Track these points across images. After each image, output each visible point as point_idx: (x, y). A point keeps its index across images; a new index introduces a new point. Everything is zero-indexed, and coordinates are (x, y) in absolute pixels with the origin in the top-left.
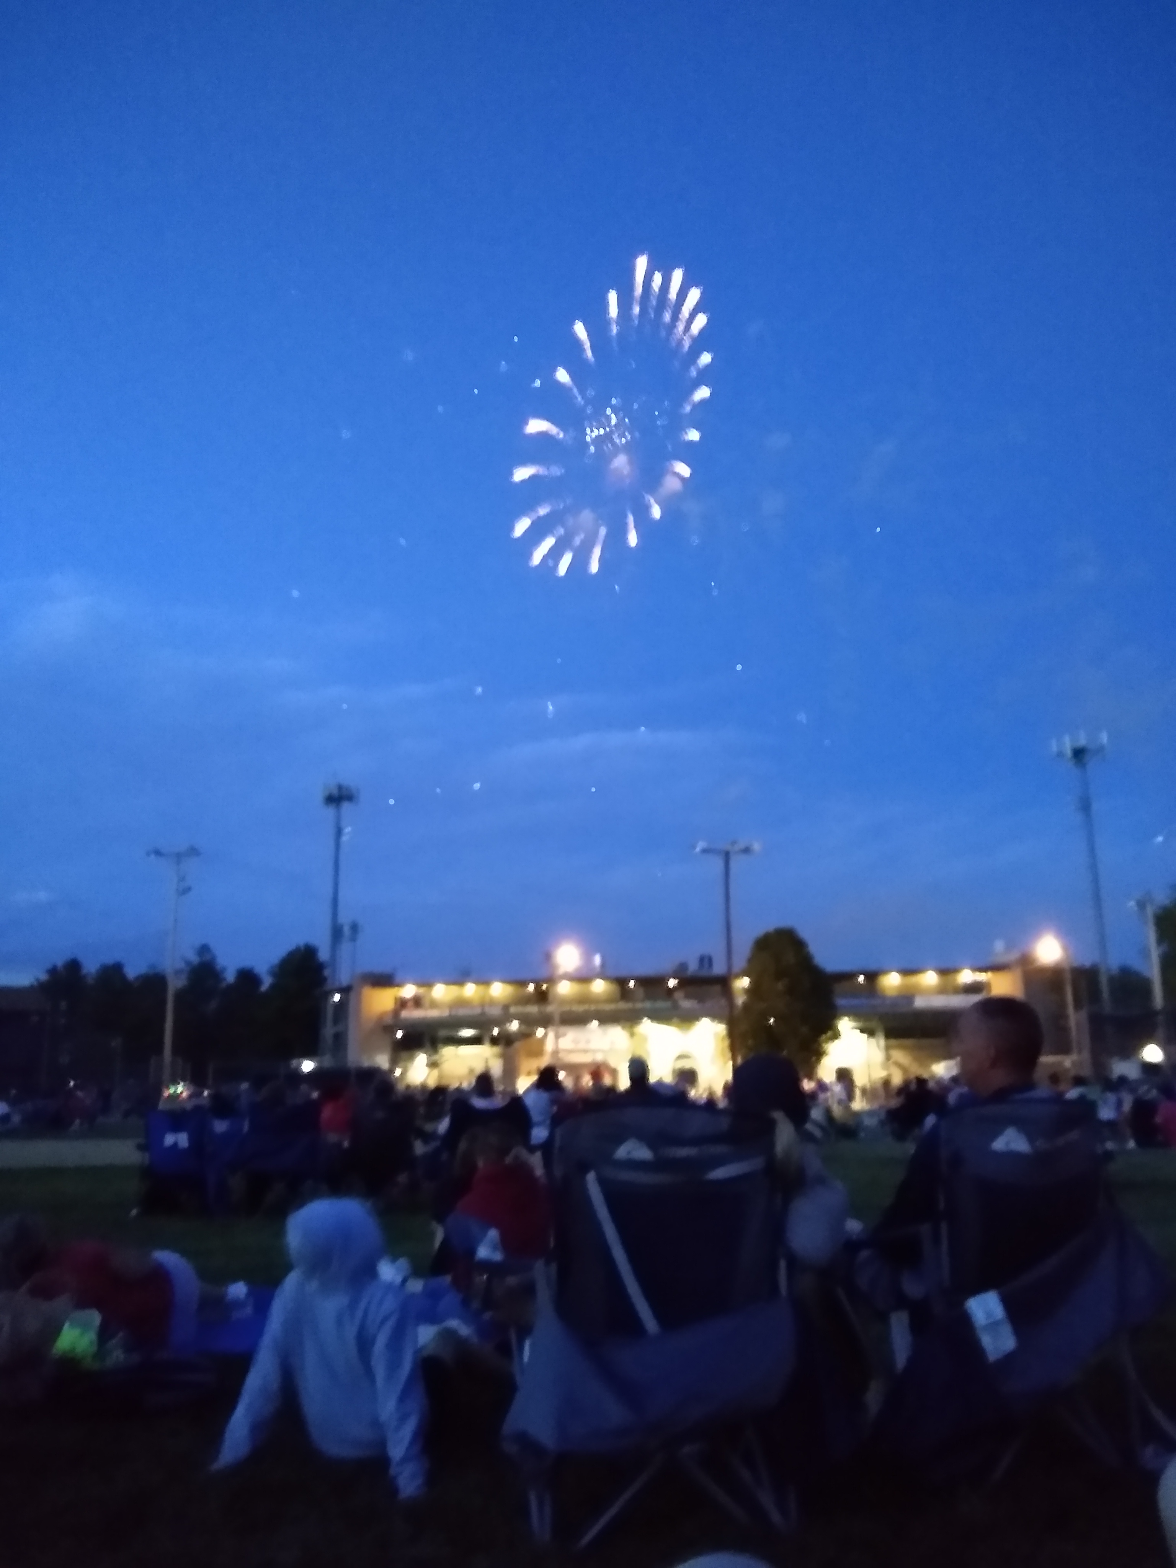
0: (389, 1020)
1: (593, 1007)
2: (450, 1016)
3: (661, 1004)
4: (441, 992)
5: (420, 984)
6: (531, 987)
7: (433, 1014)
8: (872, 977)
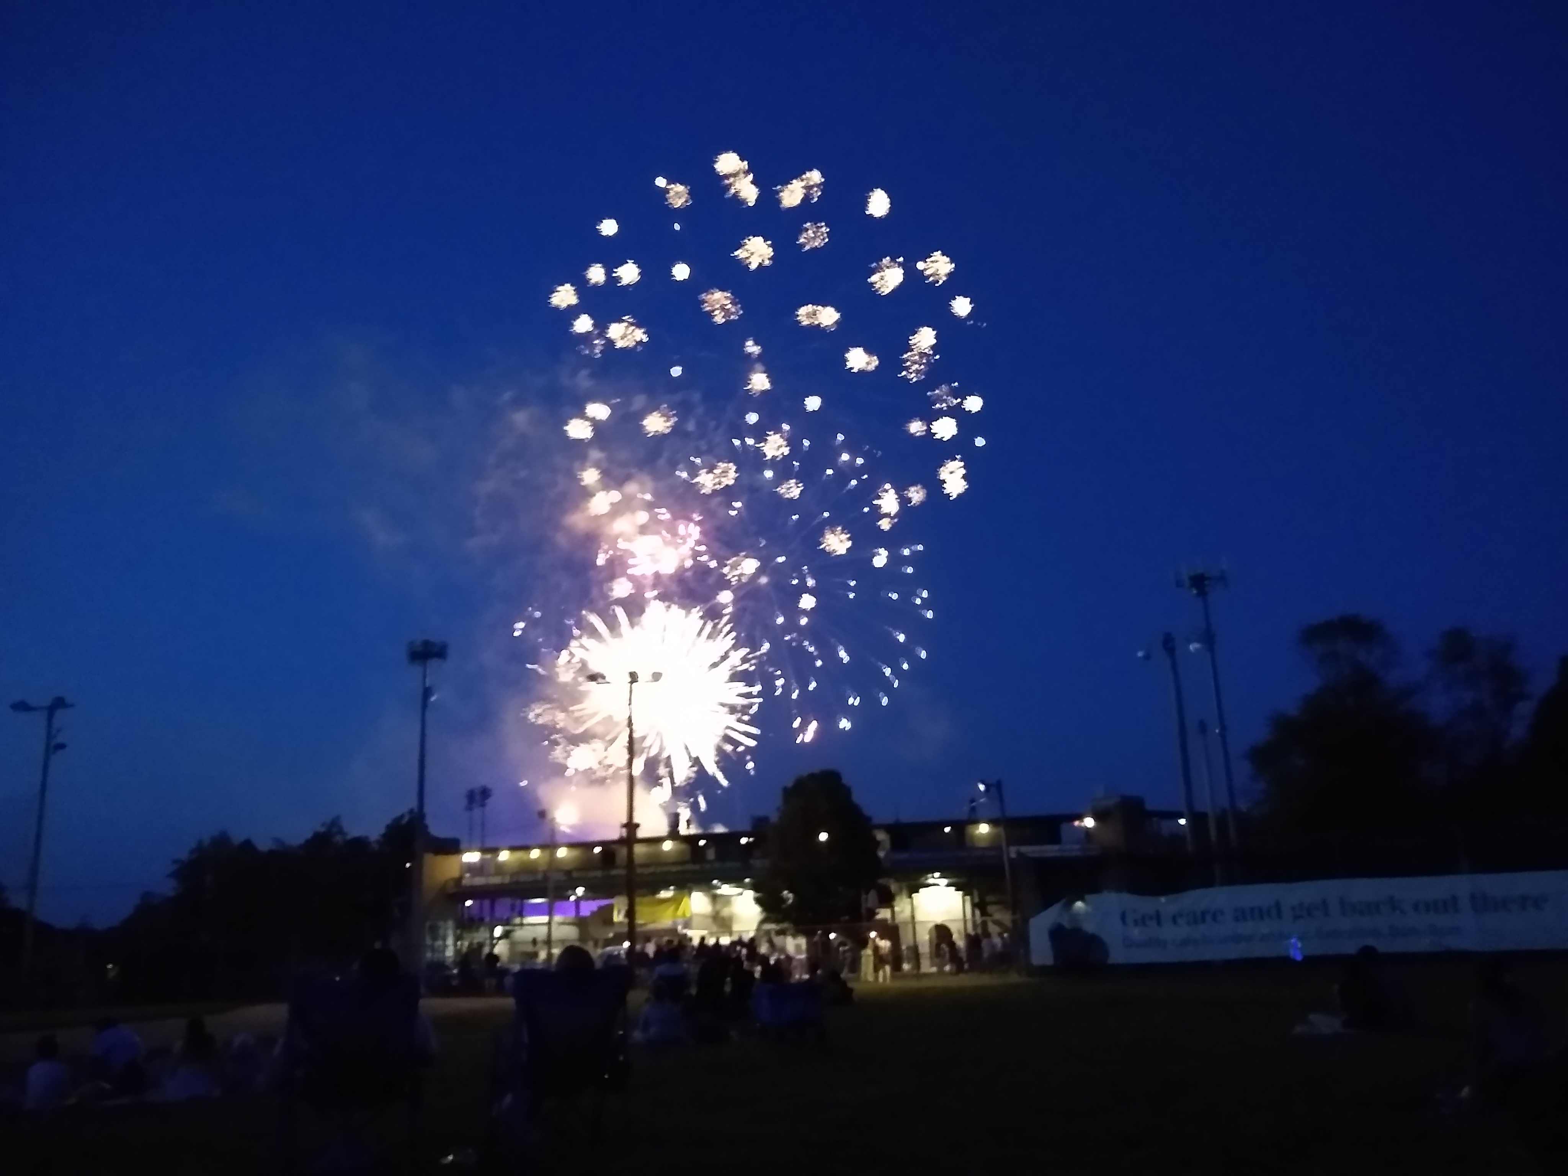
0: (452, 890)
1: (659, 870)
2: (510, 884)
3: (729, 865)
4: (504, 856)
5: (484, 850)
6: (597, 850)
7: (496, 880)
8: (961, 827)
